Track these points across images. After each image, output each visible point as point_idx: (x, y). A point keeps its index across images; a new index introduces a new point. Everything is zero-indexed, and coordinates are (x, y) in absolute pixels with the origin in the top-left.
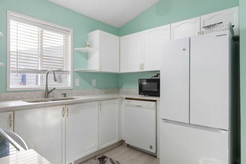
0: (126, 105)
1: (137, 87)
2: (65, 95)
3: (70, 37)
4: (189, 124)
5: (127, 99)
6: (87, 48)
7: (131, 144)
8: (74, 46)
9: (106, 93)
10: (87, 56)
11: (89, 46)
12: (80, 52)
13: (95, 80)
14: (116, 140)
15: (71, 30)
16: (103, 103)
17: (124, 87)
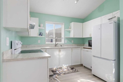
0: (83, 51)
1: (88, 43)
2: (61, 46)
3: (63, 26)
4: (101, 58)
5: (84, 48)
6: (69, 29)
7: (86, 66)
8: (65, 29)
9: (77, 46)
10: (69, 32)
11: (70, 28)
12: (67, 31)
13: (73, 41)
14: (79, 64)
15: (64, 23)
16: (73, 49)
17: (86, 43)
